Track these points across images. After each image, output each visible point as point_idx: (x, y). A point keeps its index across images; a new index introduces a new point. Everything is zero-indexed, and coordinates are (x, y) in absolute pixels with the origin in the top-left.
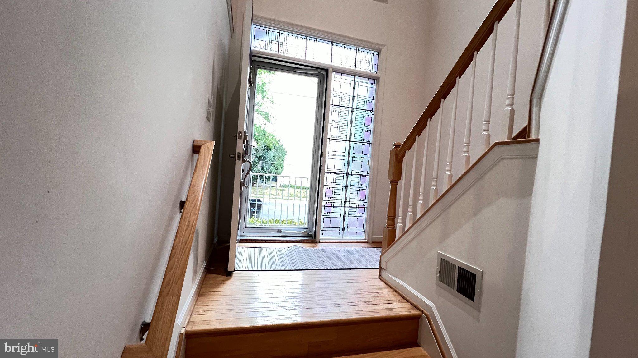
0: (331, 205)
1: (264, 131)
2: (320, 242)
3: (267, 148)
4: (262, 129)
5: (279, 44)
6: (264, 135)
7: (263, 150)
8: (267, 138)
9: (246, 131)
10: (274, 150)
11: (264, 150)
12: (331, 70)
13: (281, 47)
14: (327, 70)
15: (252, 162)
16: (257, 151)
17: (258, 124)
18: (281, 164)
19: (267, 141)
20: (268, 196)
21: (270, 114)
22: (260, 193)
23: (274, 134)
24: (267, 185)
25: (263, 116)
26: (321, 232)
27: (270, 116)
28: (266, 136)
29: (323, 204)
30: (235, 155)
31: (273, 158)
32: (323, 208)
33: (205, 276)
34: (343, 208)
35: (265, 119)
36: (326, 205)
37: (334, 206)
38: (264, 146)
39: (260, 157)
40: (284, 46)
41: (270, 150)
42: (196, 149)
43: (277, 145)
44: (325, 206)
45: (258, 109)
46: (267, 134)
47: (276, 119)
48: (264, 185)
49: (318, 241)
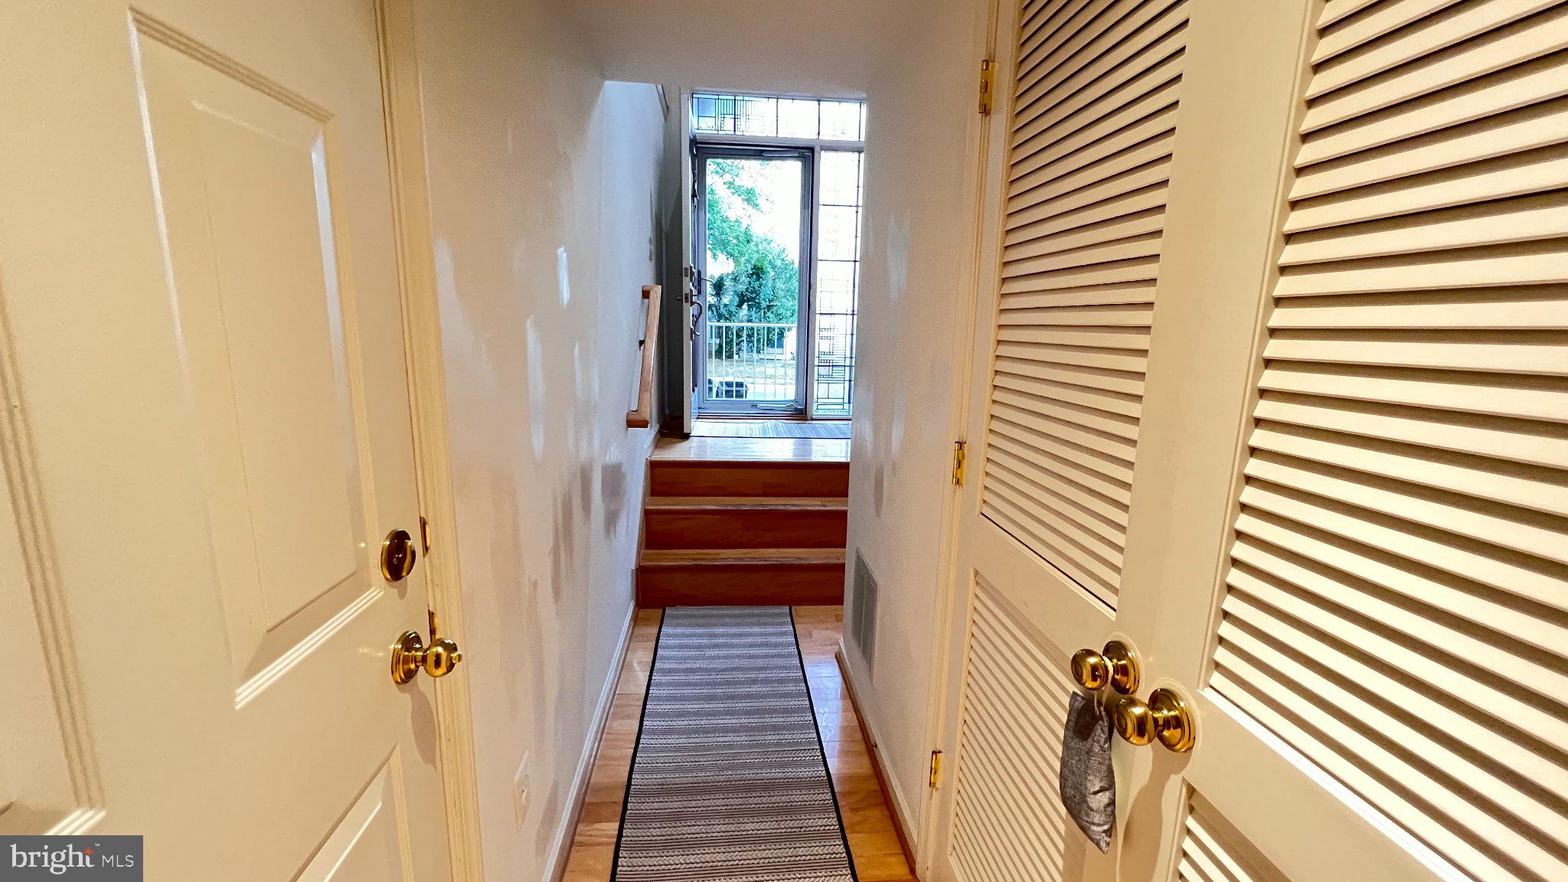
0: (828, 364)
1: (746, 233)
2: (812, 420)
3: (757, 272)
4: (744, 226)
5: (735, 118)
6: (748, 241)
7: (748, 277)
8: (755, 249)
9: (692, 265)
10: (773, 273)
11: (750, 276)
12: (817, 149)
13: (739, 123)
14: (812, 150)
15: (726, 305)
16: (735, 279)
17: (733, 218)
18: (792, 306)
19: (755, 255)
20: (762, 381)
21: (757, 191)
22: (747, 375)
23: (769, 238)
24: (761, 356)
25: (743, 196)
26: (815, 405)
27: (758, 196)
28: (753, 243)
29: (816, 363)
30: (682, 296)
31: (772, 293)
32: (816, 368)
33: (659, 440)
34: (847, 369)
35: (748, 204)
36: (820, 364)
37: (833, 366)
38: (749, 267)
39: (742, 294)
40: (743, 119)
41: (763, 276)
42: (646, 294)
43: (779, 263)
44: (819, 366)
45: (731, 180)
46: (754, 239)
47: (773, 202)
48: (755, 356)
49: (809, 417)
